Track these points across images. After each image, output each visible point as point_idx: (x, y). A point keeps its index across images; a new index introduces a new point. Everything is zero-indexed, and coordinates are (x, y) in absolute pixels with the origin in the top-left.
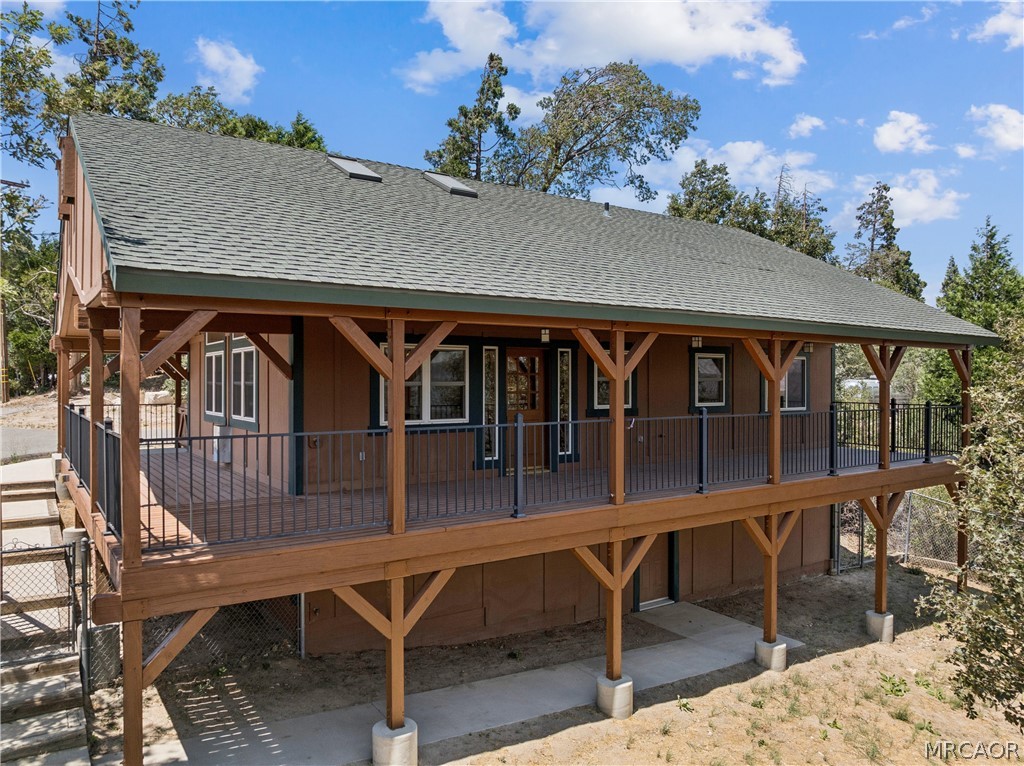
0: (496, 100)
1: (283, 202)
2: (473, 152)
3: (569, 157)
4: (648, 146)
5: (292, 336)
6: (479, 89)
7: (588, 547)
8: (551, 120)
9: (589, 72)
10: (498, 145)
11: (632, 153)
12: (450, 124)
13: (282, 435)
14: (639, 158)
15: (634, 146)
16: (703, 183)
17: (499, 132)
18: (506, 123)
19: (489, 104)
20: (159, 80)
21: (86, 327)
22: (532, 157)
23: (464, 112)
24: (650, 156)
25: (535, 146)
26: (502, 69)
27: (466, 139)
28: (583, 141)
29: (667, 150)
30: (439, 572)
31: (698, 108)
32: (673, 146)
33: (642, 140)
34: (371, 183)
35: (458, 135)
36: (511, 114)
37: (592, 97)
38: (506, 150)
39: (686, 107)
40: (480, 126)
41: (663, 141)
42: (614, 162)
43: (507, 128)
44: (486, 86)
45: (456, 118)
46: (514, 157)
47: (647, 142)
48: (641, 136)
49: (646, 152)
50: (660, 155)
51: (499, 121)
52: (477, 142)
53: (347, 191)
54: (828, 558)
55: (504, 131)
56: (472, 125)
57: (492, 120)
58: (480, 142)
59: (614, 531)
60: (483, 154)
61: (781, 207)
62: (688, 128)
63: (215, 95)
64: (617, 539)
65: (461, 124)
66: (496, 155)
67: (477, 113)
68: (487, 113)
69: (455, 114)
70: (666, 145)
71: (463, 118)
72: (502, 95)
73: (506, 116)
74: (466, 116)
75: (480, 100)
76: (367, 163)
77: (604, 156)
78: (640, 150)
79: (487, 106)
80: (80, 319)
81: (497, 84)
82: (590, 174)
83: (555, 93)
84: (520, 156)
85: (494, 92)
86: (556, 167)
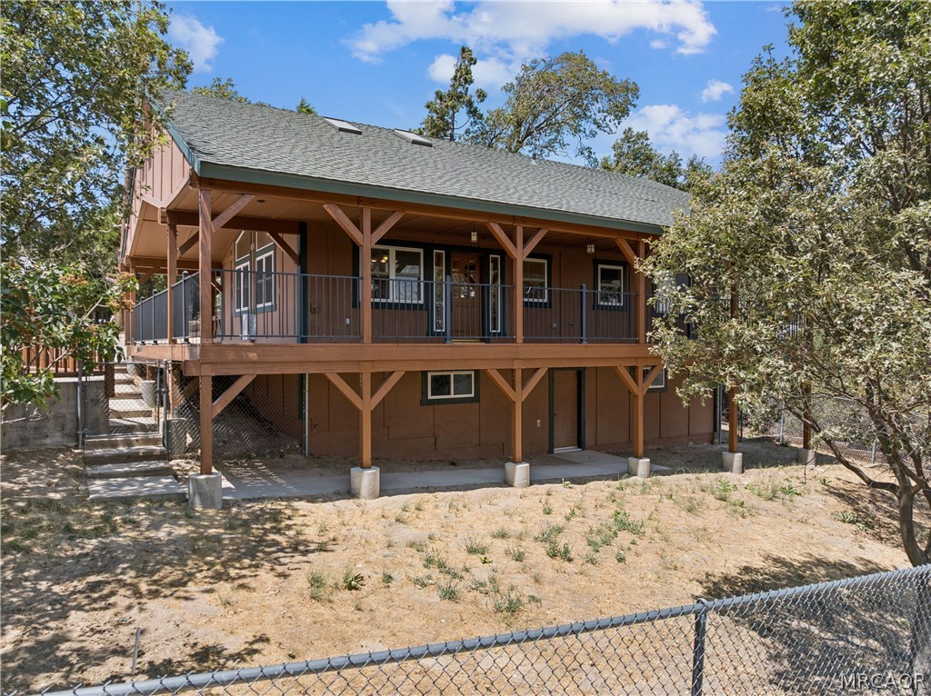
0: (467, 86)
1: (293, 141)
2: (448, 130)
3: (529, 133)
4: (595, 122)
5: (299, 236)
6: (452, 76)
7: (498, 370)
8: (514, 101)
9: (545, 61)
10: (469, 124)
11: (582, 129)
12: (428, 107)
13: (294, 275)
14: (588, 133)
15: (583, 123)
16: (629, 147)
17: (470, 112)
18: (475, 105)
19: (460, 89)
20: (188, 73)
21: (166, 223)
22: (497, 133)
23: (439, 96)
24: (598, 130)
25: (500, 124)
26: (472, 59)
27: (442, 119)
28: (541, 119)
29: (611, 125)
30: (393, 372)
31: (637, 89)
32: (616, 121)
33: (590, 117)
34: (354, 135)
35: (435, 116)
36: (479, 96)
37: (547, 82)
38: (476, 128)
39: (627, 89)
40: (453, 107)
41: (608, 119)
42: (567, 136)
43: (475, 110)
44: (458, 75)
45: (433, 100)
46: (482, 134)
47: (595, 120)
48: (588, 114)
49: (594, 127)
50: (606, 129)
51: (470, 104)
52: (450, 121)
53: (337, 138)
54: (712, 431)
55: (473, 112)
56: (447, 107)
57: (464, 102)
58: (453, 121)
59: (516, 361)
60: (455, 131)
61: (692, 164)
62: (629, 106)
63: (233, 86)
64: (519, 366)
65: (437, 106)
66: (467, 132)
67: (451, 96)
68: (459, 97)
69: (432, 97)
70: (610, 121)
71: (438, 101)
72: (472, 82)
73: (475, 99)
74: (441, 100)
75: (453, 86)
76: (353, 124)
77: (558, 131)
78: (587, 126)
79: (459, 90)
80: (162, 217)
81: (468, 72)
82: (546, 147)
83: (517, 78)
84: (487, 132)
85: (465, 79)
86: (518, 142)
